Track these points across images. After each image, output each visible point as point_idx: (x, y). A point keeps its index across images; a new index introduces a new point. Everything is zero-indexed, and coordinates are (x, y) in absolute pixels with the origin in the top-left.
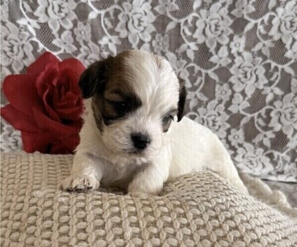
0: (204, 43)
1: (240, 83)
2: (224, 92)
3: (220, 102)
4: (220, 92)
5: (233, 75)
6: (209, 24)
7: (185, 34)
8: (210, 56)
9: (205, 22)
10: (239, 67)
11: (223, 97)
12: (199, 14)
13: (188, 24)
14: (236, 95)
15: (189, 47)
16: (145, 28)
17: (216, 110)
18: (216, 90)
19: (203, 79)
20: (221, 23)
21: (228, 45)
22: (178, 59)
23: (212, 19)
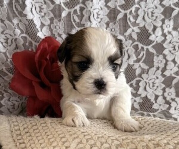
0: (144, 27)
1: (171, 54)
2: (160, 62)
3: (158, 68)
4: (157, 61)
5: (166, 48)
6: (147, 12)
7: (130, 21)
8: (150, 35)
9: (144, 11)
10: (170, 43)
11: (160, 65)
12: (140, 5)
13: (132, 13)
14: (168, 63)
15: (133, 31)
16: (102, 19)
17: (155, 75)
18: (154, 60)
19: (145, 52)
20: (155, 11)
21: (162, 27)
23: (149, 8)
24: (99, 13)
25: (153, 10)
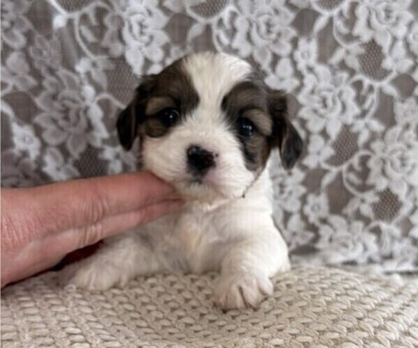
1: (318, 118)
5: (303, 106)
6: (256, 22)
9: (248, 20)
12: (238, 7)
13: (224, 26)
14: (312, 138)
16: (151, 38)
21: (291, 56)
23: (260, 15)
24: (145, 23)
25: (270, 20)
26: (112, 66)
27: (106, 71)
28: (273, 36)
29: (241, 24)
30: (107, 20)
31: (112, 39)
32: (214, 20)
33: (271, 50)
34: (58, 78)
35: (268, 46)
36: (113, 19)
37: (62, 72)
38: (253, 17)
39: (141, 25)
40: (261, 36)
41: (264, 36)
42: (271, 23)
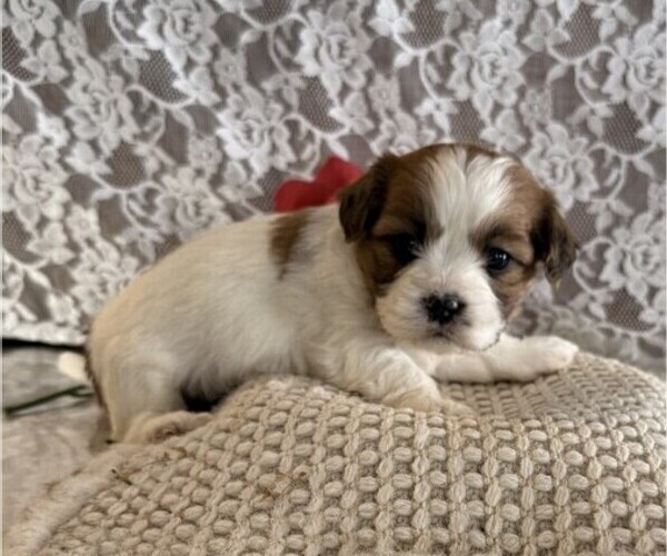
0: (625, 104)
4: (657, 197)
6: (633, 65)
7: (585, 86)
8: (637, 127)
9: (625, 61)
12: (613, 46)
13: (591, 68)
15: (593, 112)
16: (505, 79)
18: (650, 194)
19: (623, 172)
20: (658, 63)
22: (572, 136)
23: (640, 56)
24: (498, 63)
25: (651, 63)
26: (456, 111)
27: (451, 116)
28: (654, 81)
29: (615, 65)
30: (456, 60)
31: (459, 81)
32: (578, 62)
33: (650, 98)
34: (396, 122)
35: (646, 92)
36: (462, 59)
37: (400, 115)
38: (631, 58)
39: (494, 66)
40: (640, 81)
41: (643, 80)
42: (652, 66)
